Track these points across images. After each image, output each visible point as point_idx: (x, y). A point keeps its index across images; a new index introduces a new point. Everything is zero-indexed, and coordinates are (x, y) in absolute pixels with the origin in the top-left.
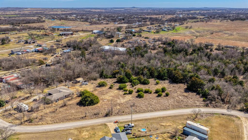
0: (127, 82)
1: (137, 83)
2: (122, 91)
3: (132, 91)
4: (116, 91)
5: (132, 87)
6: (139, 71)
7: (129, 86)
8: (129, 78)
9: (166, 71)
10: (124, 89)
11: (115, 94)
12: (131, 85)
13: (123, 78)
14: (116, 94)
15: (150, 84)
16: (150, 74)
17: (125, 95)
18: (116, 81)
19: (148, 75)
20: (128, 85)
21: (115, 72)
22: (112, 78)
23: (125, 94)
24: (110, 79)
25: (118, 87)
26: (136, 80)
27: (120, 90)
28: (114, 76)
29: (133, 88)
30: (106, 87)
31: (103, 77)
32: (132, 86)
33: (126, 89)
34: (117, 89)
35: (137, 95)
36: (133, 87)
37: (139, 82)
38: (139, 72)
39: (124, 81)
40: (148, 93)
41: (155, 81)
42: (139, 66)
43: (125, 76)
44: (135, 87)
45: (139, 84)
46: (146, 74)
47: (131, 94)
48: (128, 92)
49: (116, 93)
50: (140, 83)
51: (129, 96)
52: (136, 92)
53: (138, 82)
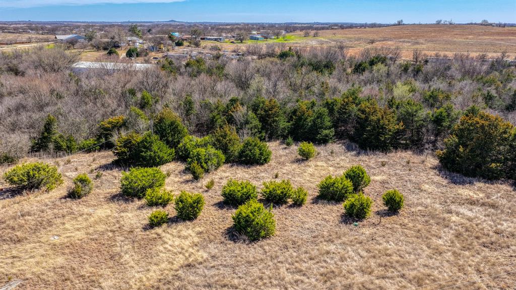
0: (162, 162)
1: (215, 161)
2: (141, 208)
3: (198, 201)
4: (107, 211)
5: (192, 181)
6: (214, 117)
7: (177, 179)
8: (172, 144)
9: (320, 108)
10: (149, 191)
11: (91, 230)
12: (187, 170)
13: (145, 145)
14: (101, 228)
15: (272, 163)
16: (260, 125)
17: (159, 230)
18: (110, 160)
19: (255, 127)
20: (168, 175)
21: (109, 123)
22: (95, 151)
23: (153, 224)
24: (87, 155)
25: (116, 189)
26: (209, 147)
27: (126, 200)
28: (103, 140)
29: (199, 185)
30: (51, 193)
31: (51, 146)
32: (189, 176)
33: (160, 192)
34: (114, 198)
35: (230, 223)
36: (196, 178)
37: (223, 157)
38: (213, 121)
39: (150, 156)
40: (286, 203)
41: (285, 148)
42: (212, 100)
43: (156, 133)
44: (205, 181)
45: (224, 163)
46: (247, 122)
47: (190, 219)
48: (171, 211)
49: (100, 221)
50: (227, 162)
51: (184, 233)
52: (220, 205)
53: (218, 157)
